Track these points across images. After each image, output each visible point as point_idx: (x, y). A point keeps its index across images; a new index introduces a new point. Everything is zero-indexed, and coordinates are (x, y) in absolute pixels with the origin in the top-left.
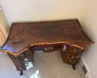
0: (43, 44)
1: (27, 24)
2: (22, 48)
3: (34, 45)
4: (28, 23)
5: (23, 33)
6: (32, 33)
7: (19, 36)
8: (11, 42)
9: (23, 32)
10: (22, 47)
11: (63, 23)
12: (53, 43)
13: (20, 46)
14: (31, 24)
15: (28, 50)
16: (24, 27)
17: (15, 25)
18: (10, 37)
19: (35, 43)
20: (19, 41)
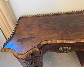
0: (58, 42)
1: (36, 17)
2: (30, 48)
3: (46, 43)
4: (38, 17)
5: (32, 28)
6: (42, 27)
7: (27, 31)
8: (16, 38)
9: (31, 26)
10: (29, 46)
11: (82, 14)
12: (74, 41)
13: (28, 45)
14: (41, 17)
15: (38, 51)
16: (33, 20)
17: (23, 19)
18: (17, 32)
19: (47, 41)
20: (27, 37)
